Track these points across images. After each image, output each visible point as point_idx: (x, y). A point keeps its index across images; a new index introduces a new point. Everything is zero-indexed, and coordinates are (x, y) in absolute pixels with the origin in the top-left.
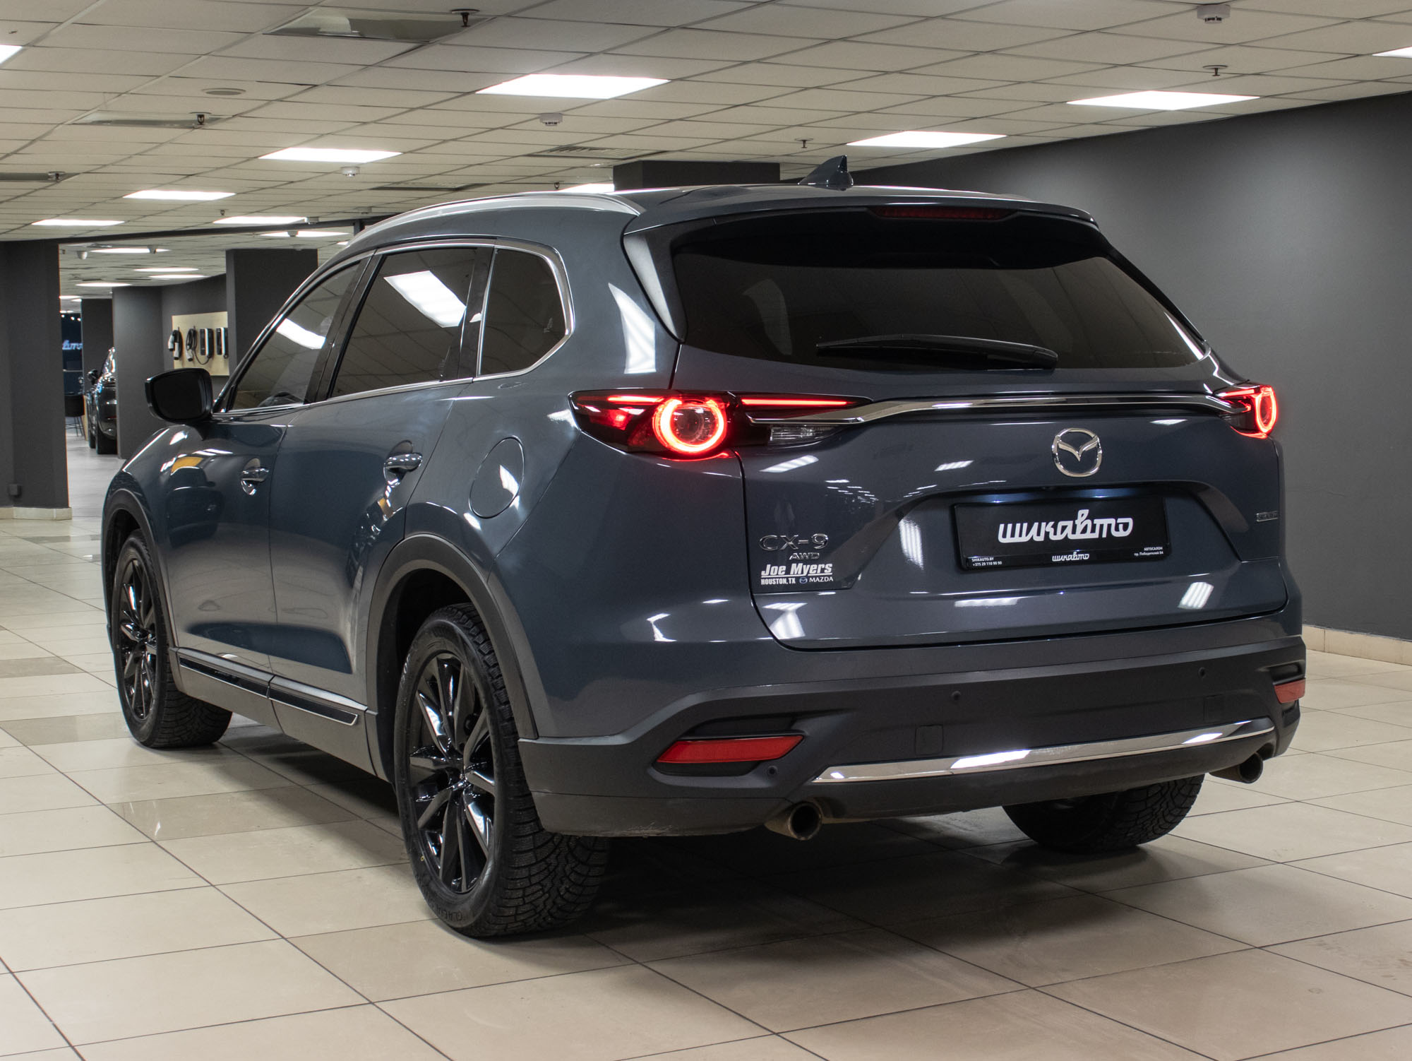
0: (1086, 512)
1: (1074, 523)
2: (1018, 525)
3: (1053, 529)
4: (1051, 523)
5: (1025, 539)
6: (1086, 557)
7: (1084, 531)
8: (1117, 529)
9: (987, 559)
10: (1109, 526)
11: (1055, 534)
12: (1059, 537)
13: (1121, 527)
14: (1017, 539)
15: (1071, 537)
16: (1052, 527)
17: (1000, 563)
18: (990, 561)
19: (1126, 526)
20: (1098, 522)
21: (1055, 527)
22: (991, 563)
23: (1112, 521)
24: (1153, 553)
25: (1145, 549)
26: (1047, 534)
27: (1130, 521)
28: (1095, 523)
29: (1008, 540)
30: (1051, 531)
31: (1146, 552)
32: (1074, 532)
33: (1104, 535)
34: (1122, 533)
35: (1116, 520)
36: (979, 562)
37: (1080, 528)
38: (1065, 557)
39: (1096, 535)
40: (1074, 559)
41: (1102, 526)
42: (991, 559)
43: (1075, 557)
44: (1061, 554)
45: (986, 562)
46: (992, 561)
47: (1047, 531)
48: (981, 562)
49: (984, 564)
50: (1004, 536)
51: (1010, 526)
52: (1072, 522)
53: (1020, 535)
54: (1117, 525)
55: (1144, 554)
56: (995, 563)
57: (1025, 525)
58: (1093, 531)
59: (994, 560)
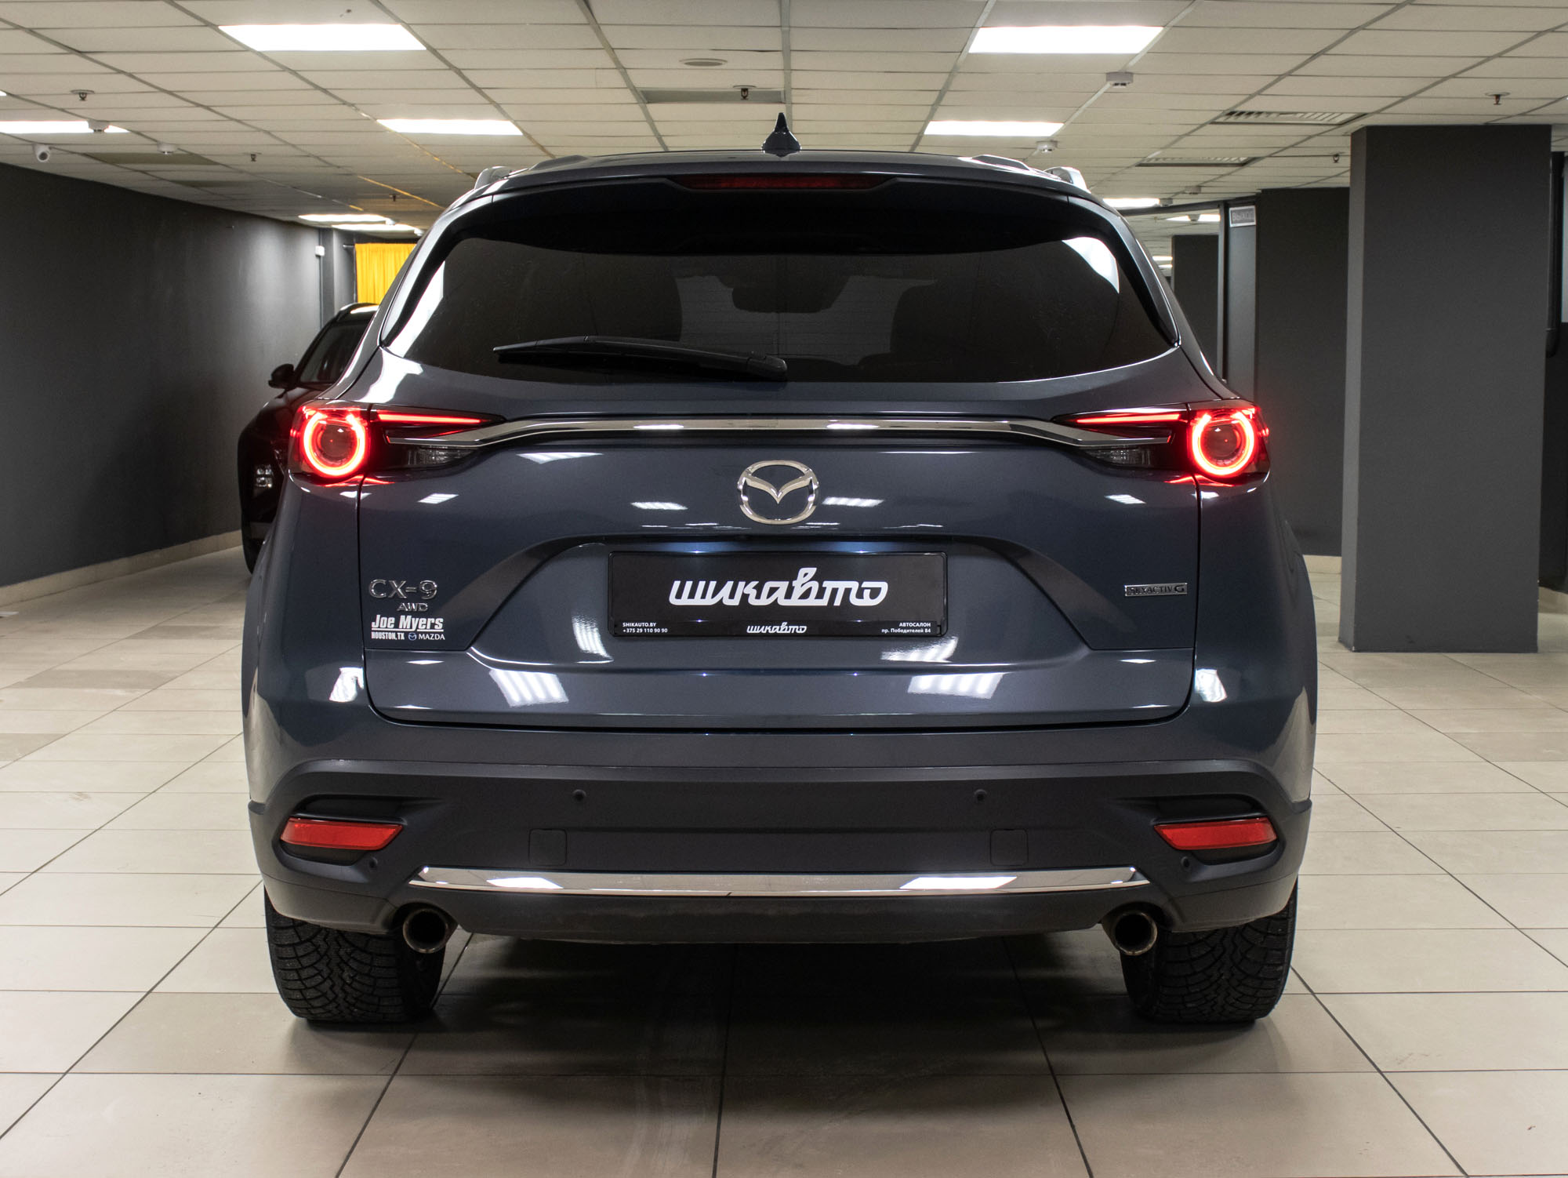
2: (702, 584)
3: (755, 591)
4: (754, 583)
5: (709, 601)
6: (801, 629)
8: (860, 595)
9: (647, 624)
10: (848, 591)
11: (758, 597)
13: (867, 593)
14: (697, 601)
17: (665, 630)
18: (650, 628)
25: (901, 625)
26: (745, 597)
27: (884, 586)
28: (824, 586)
29: (685, 601)
33: (837, 602)
35: (860, 584)
36: (632, 627)
40: (781, 632)
43: (784, 628)
45: (643, 628)
47: (746, 592)
48: (636, 628)
51: (689, 584)
52: (787, 583)
55: (899, 631)
56: (657, 630)
57: (713, 584)
58: (820, 595)
59: (657, 627)
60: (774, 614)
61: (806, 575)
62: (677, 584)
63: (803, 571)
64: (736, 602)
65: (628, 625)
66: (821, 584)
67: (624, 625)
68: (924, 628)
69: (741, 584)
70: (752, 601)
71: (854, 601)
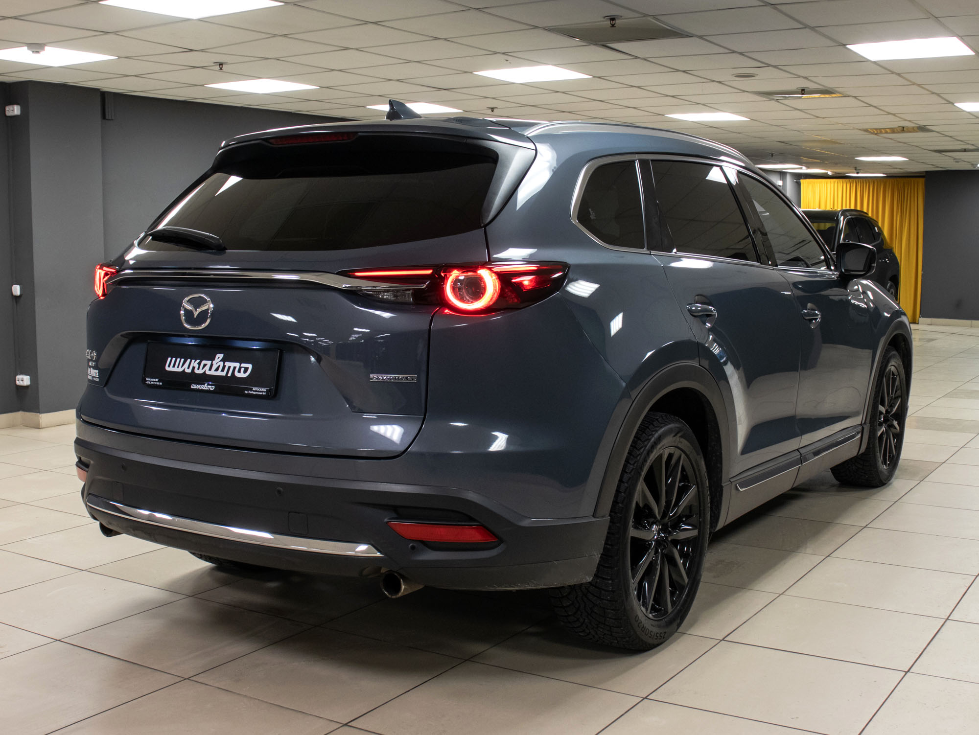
0: (221, 356)
1: (212, 363)
2: (179, 359)
3: (198, 365)
4: (198, 361)
5: (180, 370)
6: (212, 388)
7: (217, 370)
8: (239, 371)
9: (154, 380)
10: (235, 368)
11: (198, 369)
12: (200, 371)
13: (243, 370)
15: (208, 372)
16: (198, 364)
17: (161, 384)
19: (246, 369)
20: (227, 364)
21: (199, 364)
22: (156, 383)
23: (237, 365)
24: (258, 393)
25: (253, 389)
26: (194, 368)
27: (250, 366)
30: (197, 366)
31: (254, 391)
32: (210, 369)
33: (229, 375)
34: (242, 375)
35: (240, 365)
37: (214, 367)
38: (199, 386)
39: (224, 374)
40: (204, 389)
41: (229, 367)
42: (157, 380)
43: (205, 387)
44: (198, 384)
45: (153, 381)
46: (157, 382)
47: (194, 366)
48: (151, 381)
49: (152, 383)
50: (169, 366)
51: (174, 359)
52: (211, 362)
53: (178, 367)
54: (240, 368)
55: (252, 392)
56: (158, 383)
57: (183, 360)
58: (223, 370)
60: (204, 378)
61: (219, 358)
62: (169, 359)
63: (218, 356)
64: (189, 371)
65: (149, 379)
66: (224, 364)
67: (147, 379)
68: (263, 392)
69: (193, 361)
70: (196, 371)
71: (237, 374)
